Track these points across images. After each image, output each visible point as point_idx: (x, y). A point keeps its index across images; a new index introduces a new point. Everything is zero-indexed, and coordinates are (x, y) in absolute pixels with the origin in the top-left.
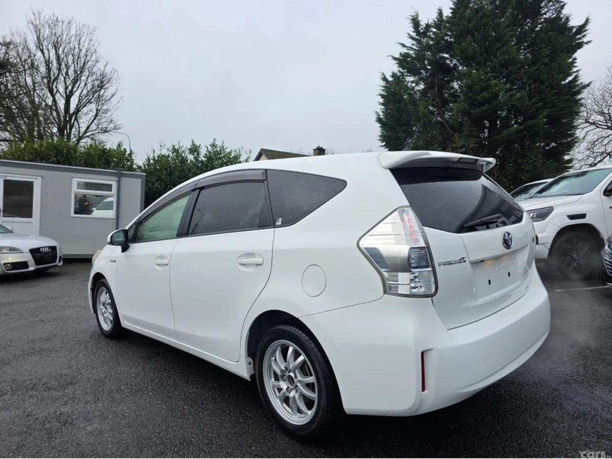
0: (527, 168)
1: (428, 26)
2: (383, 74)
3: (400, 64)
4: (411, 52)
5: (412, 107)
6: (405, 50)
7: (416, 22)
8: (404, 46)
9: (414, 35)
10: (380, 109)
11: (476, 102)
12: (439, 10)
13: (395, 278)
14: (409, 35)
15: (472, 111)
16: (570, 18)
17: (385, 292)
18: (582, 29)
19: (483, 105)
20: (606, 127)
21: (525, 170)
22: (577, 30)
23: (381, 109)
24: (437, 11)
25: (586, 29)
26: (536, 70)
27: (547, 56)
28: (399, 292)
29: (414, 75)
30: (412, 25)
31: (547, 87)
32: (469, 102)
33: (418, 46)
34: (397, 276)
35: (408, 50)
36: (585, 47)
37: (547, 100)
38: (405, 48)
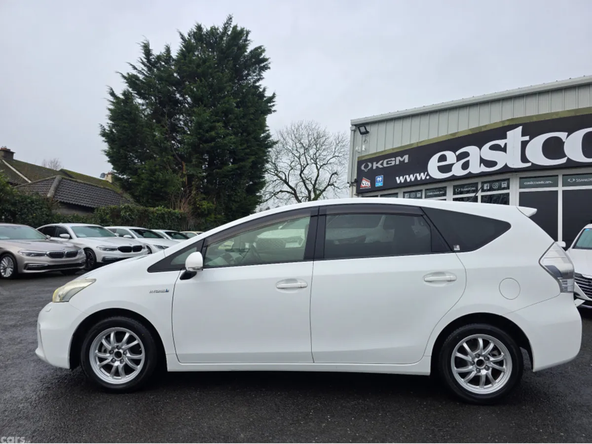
0: (236, 200)
1: (159, 58)
2: (111, 89)
3: (129, 84)
4: (141, 77)
5: (148, 130)
6: (135, 72)
7: (147, 51)
8: (135, 68)
9: (145, 60)
10: (106, 123)
11: (204, 138)
12: (167, 46)
13: (566, 283)
14: (141, 60)
15: (201, 145)
16: (266, 90)
17: (562, 291)
18: (271, 99)
19: (211, 142)
20: (274, 174)
21: (234, 201)
22: (268, 99)
23: (108, 123)
24: (165, 47)
25: (274, 100)
26: (245, 123)
27: (252, 114)
28: (568, 290)
29: (144, 98)
30: (143, 51)
31: (253, 138)
32: (199, 136)
33: (149, 72)
34: (567, 281)
35: (138, 73)
36: (273, 114)
37: (253, 148)
38: (136, 71)
